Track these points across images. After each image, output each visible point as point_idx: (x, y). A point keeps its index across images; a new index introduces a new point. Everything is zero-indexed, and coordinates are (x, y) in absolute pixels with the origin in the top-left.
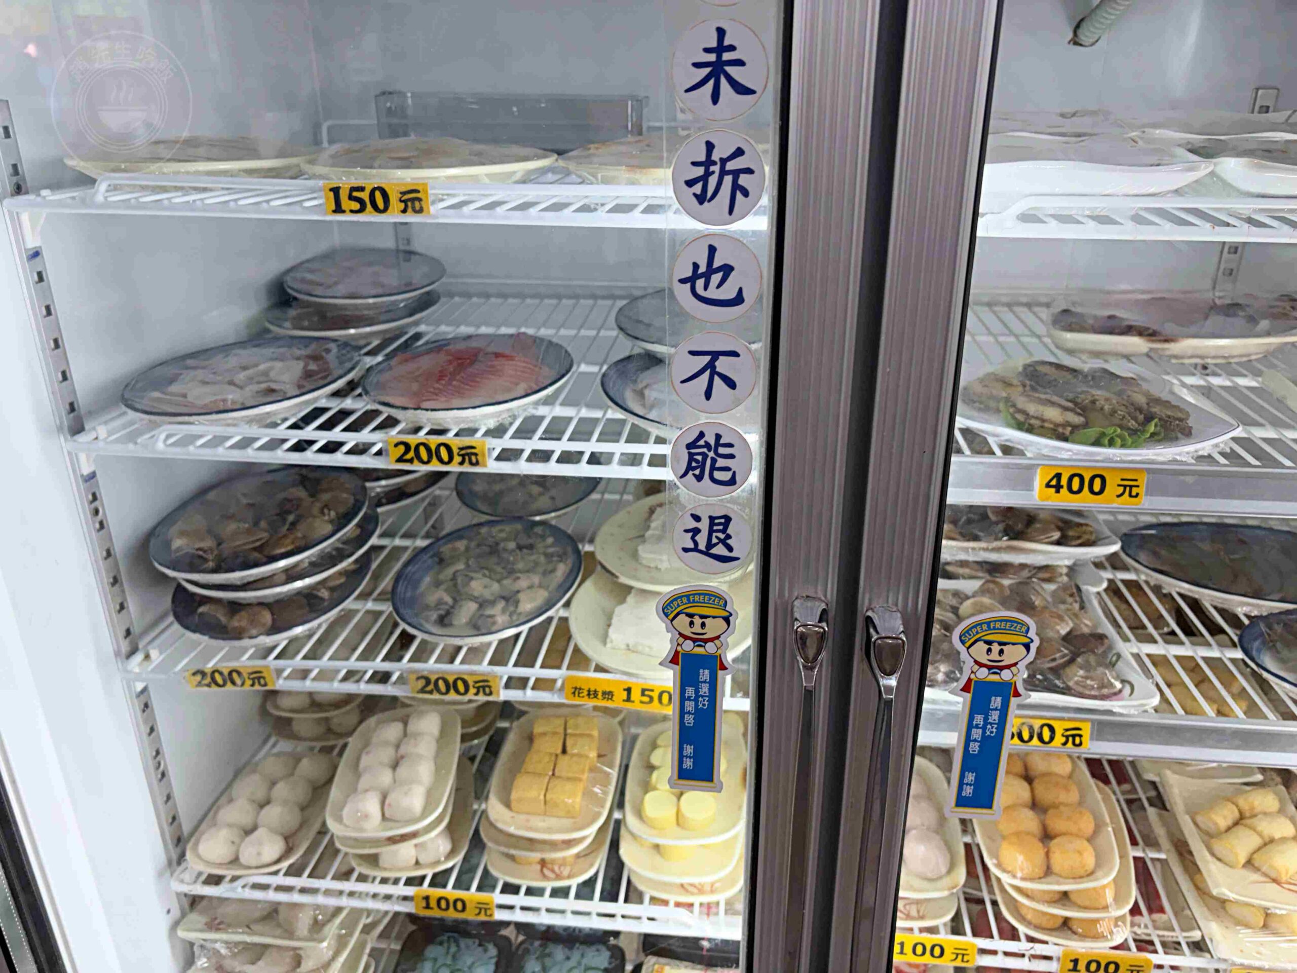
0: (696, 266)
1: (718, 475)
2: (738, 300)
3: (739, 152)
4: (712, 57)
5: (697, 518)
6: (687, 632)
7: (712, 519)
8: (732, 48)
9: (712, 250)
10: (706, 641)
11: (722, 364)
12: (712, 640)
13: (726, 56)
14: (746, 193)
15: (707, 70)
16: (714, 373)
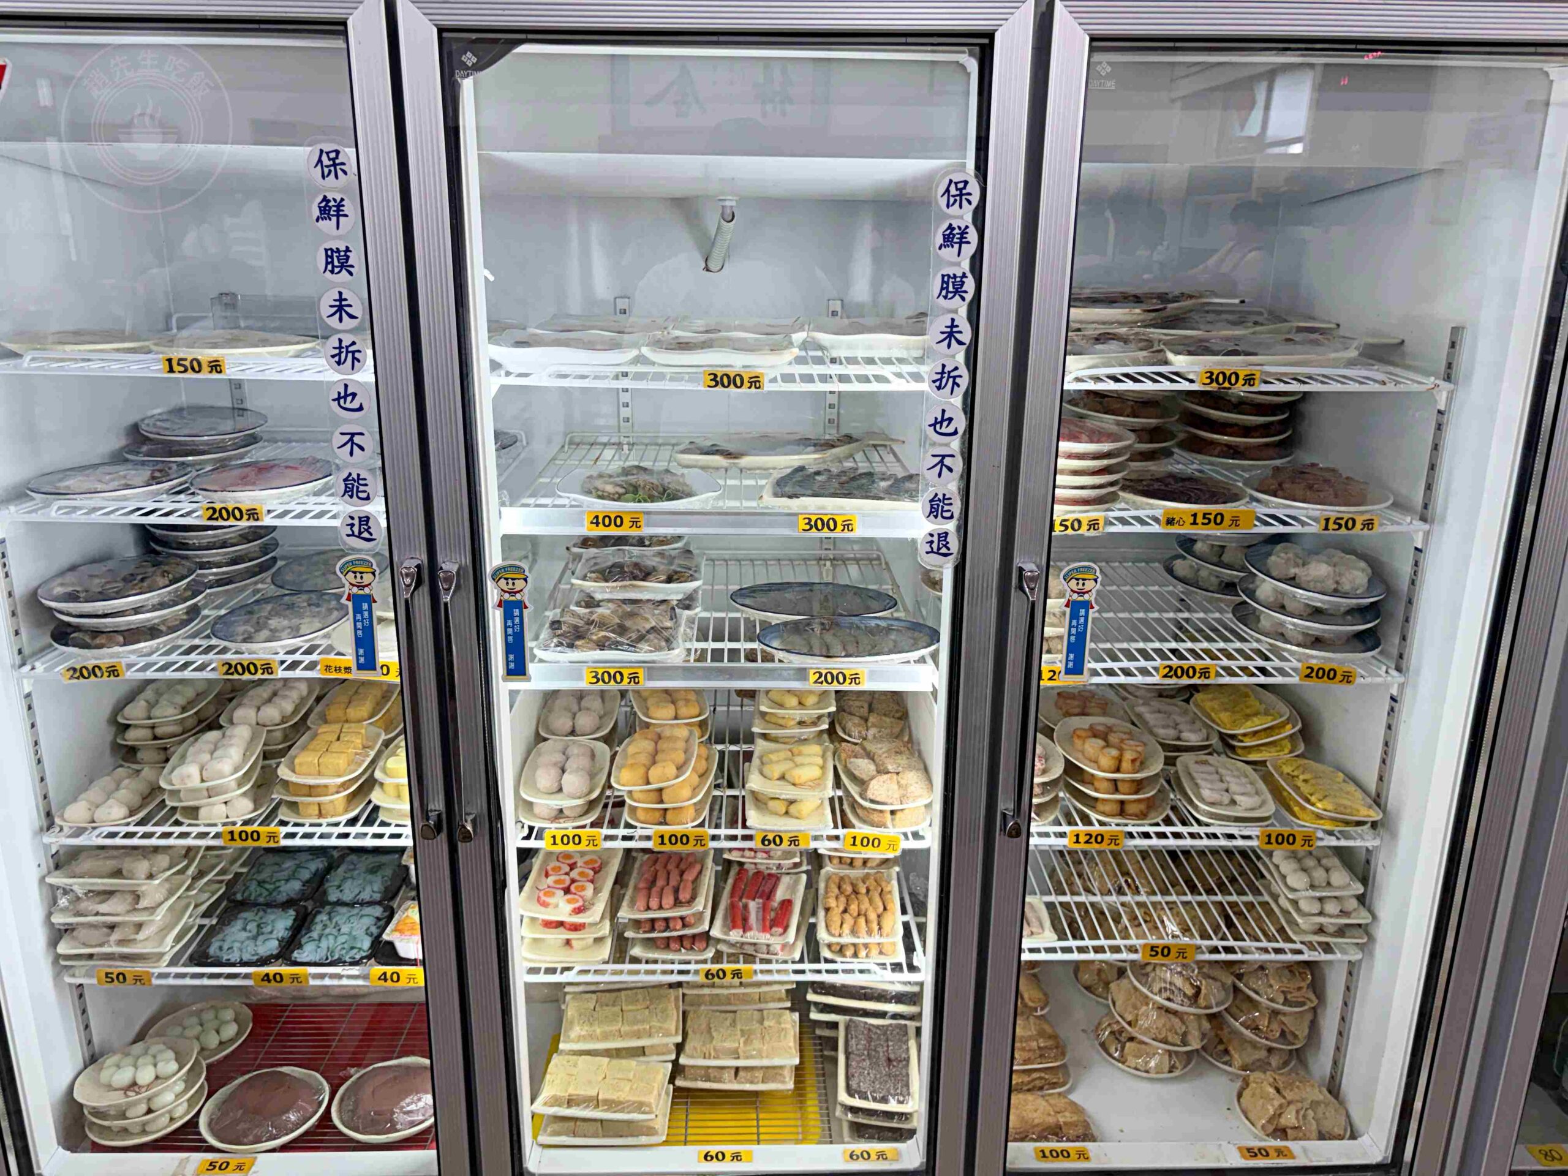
0: (339, 393)
1: (361, 495)
2: (361, 408)
3: (354, 343)
4: (337, 303)
5: (352, 518)
6: (354, 582)
7: (360, 518)
8: (346, 300)
9: (346, 386)
10: (364, 586)
11: (357, 439)
12: (367, 586)
13: (344, 303)
14: (359, 361)
15: (335, 309)
16: (353, 443)
